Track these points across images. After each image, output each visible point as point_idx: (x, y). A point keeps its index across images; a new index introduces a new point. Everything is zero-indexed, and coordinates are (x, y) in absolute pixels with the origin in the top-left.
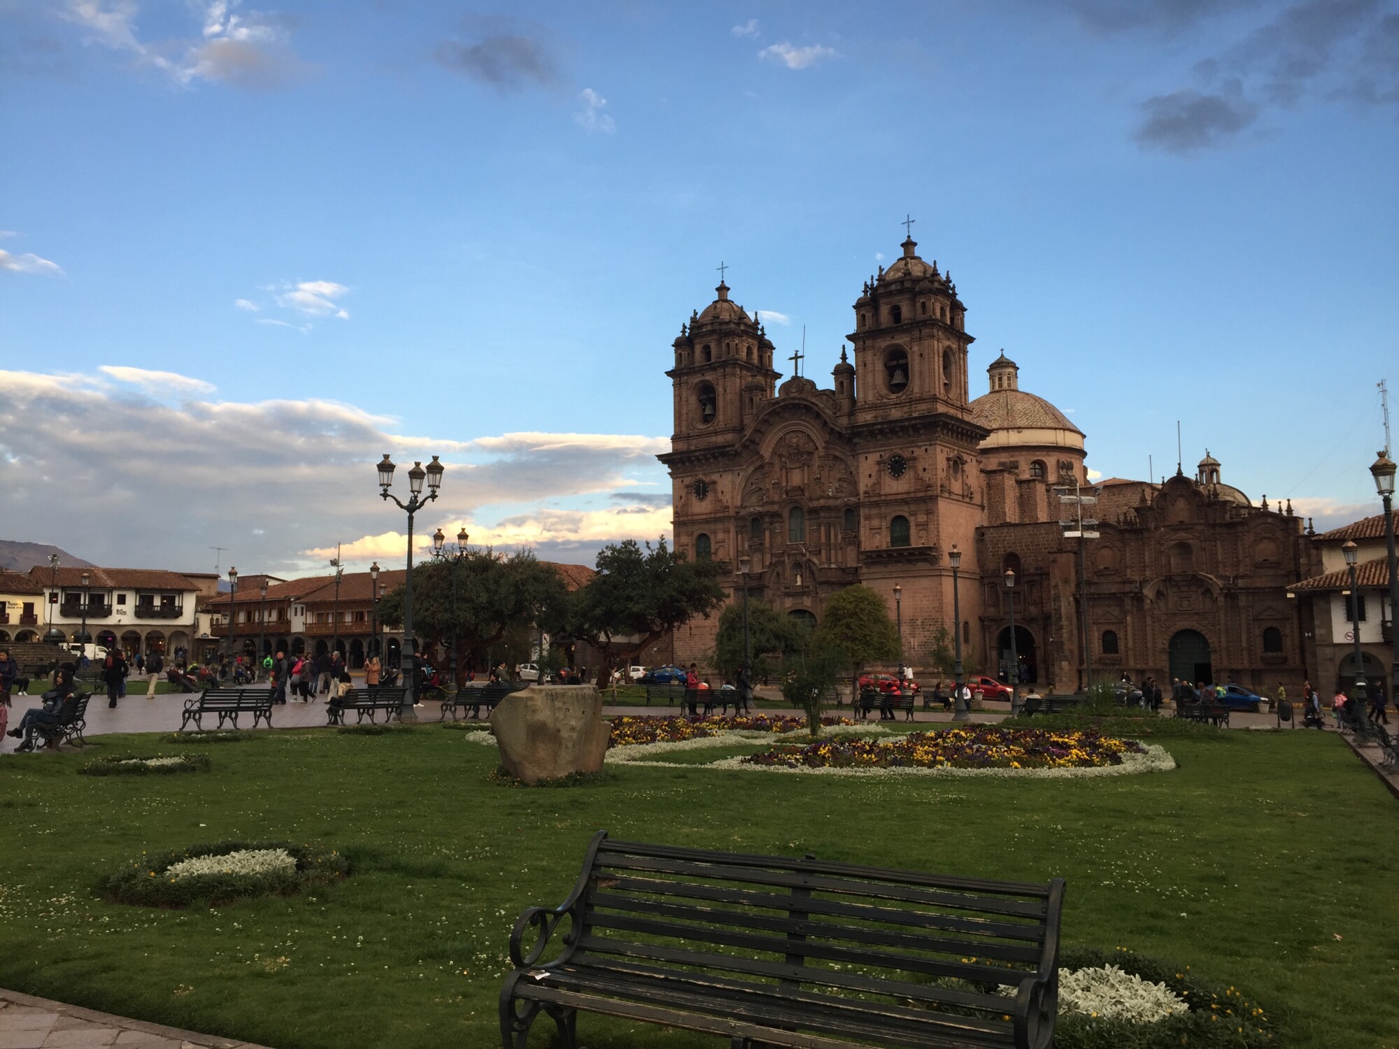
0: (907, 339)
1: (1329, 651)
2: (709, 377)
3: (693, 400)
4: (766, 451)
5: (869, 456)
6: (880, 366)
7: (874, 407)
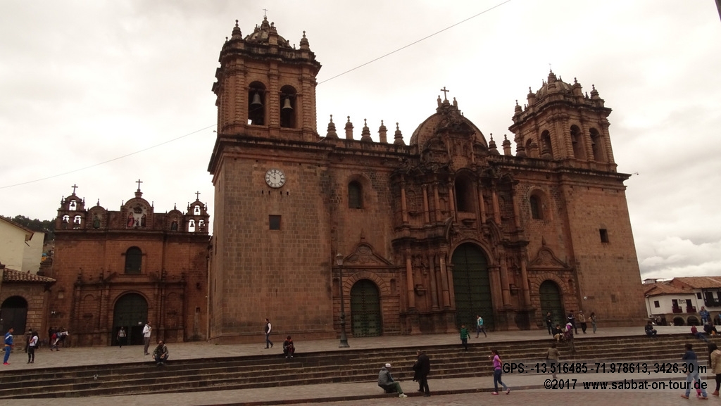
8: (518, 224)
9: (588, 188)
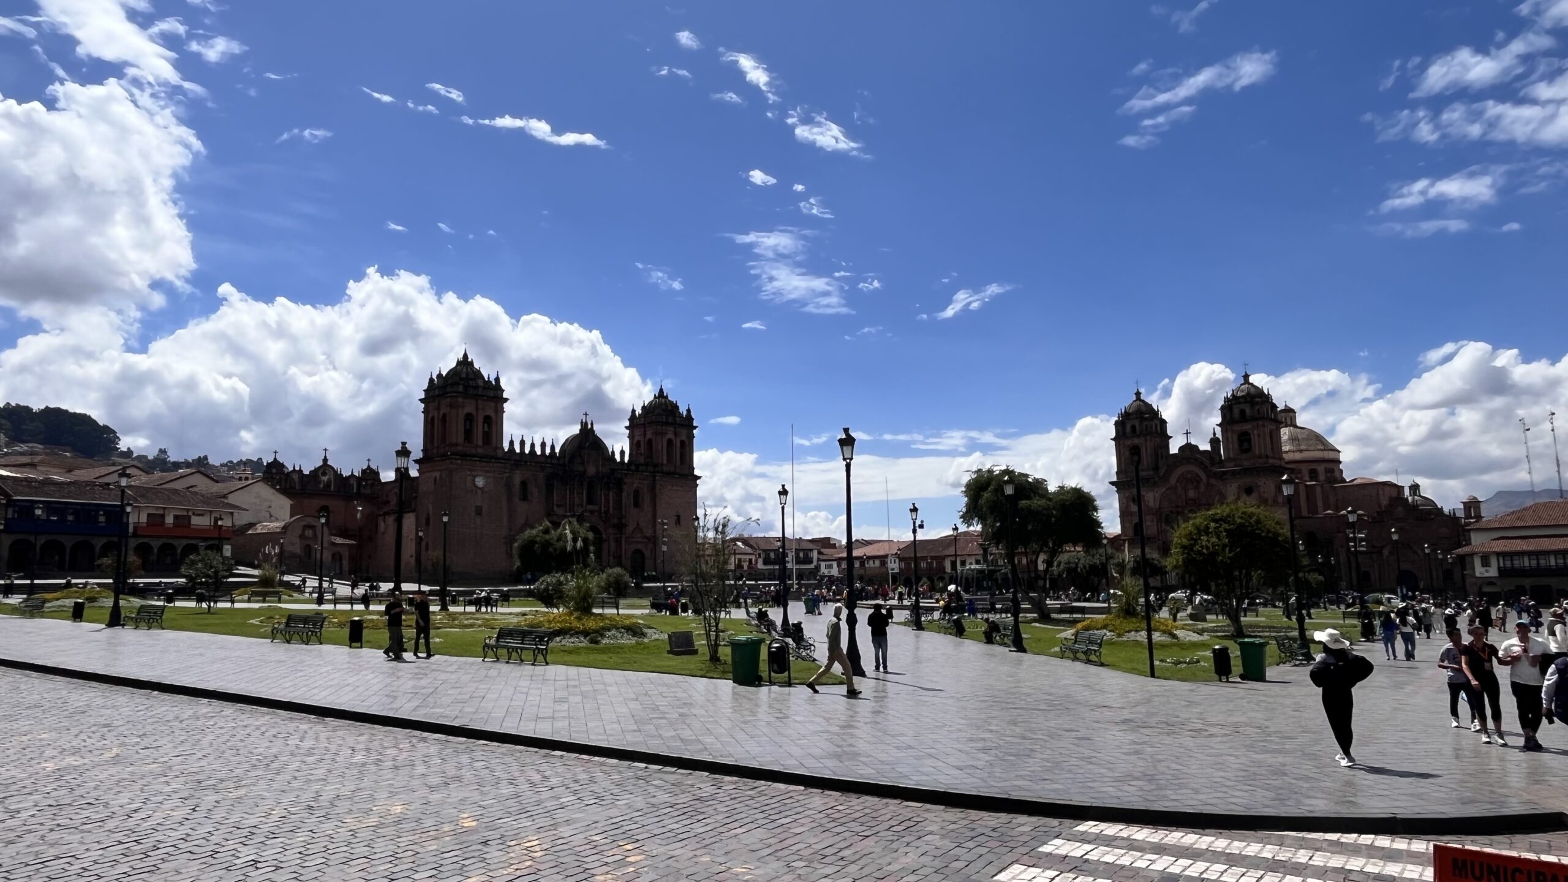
0: (1250, 426)
1: (1474, 580)
2: (1136, 441)
3: (1127, 453)
4: (1173, 480)
5: (1233, 485)
6: (1235, 439)
7: (1234, 460)
8: (623, 513)
9: (673, 486)
